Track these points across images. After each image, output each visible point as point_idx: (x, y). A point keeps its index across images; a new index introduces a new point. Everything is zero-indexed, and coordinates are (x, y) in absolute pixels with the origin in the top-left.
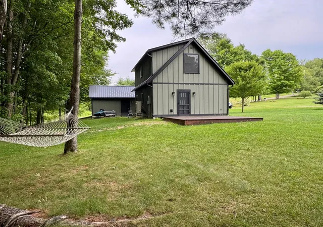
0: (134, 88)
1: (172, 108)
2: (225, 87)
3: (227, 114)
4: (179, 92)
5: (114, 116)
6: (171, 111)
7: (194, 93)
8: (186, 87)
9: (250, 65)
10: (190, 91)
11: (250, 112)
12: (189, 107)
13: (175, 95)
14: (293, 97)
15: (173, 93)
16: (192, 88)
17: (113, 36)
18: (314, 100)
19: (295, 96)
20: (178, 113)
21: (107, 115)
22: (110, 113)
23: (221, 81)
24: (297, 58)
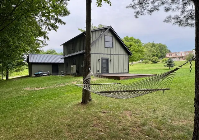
0: (63, 56)
1: (99, 70)
2: (127, 57)
3: (128, 73)
4: (102, 59)
5: (49, 75)
6: (98, 71)
7: (110, 60)
8: (106, 56)
9: (130, 45)
10: (108, 58)
11: (132, 72)
12: (108, 69)
13: (100, 61)
14: (139, 63)
15: (99, 60)
16: (109, 57)
17: (57, 20)
18: (165, 65)
19: (140, 63)
20: (102, 72)
21: (44, 75)
22: (46, 73)
23: (125, 53)
24: (141, 42)
